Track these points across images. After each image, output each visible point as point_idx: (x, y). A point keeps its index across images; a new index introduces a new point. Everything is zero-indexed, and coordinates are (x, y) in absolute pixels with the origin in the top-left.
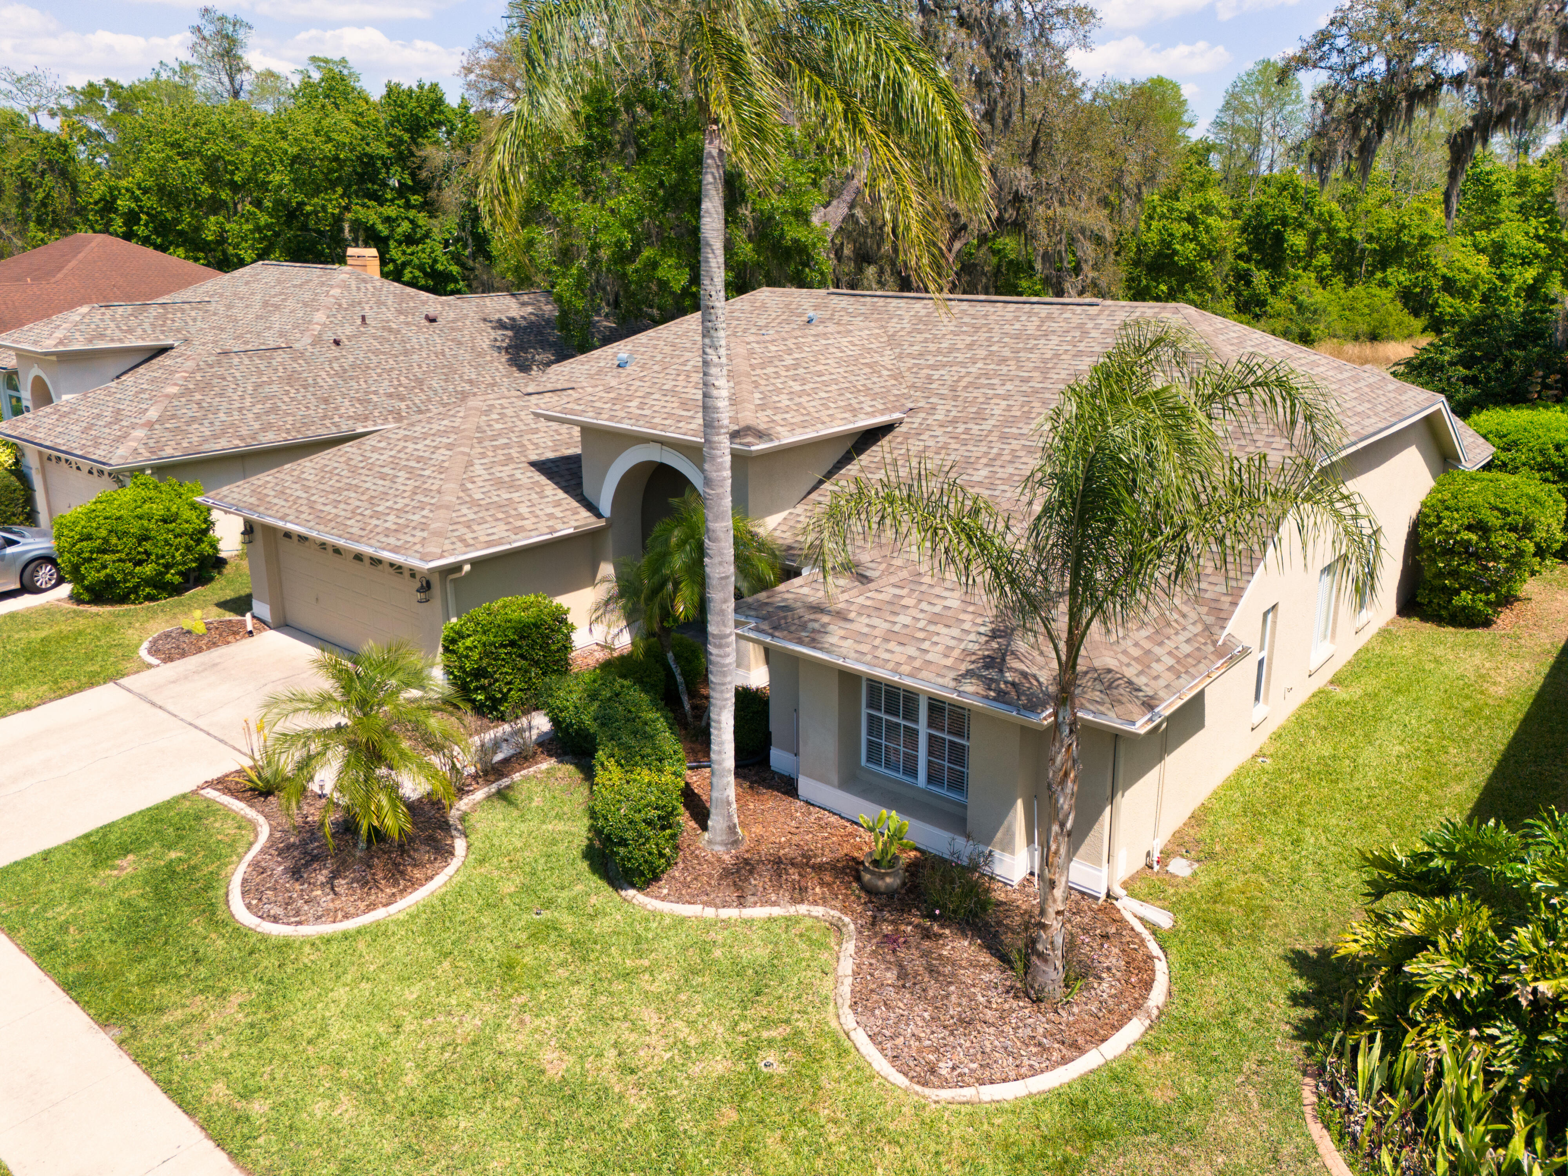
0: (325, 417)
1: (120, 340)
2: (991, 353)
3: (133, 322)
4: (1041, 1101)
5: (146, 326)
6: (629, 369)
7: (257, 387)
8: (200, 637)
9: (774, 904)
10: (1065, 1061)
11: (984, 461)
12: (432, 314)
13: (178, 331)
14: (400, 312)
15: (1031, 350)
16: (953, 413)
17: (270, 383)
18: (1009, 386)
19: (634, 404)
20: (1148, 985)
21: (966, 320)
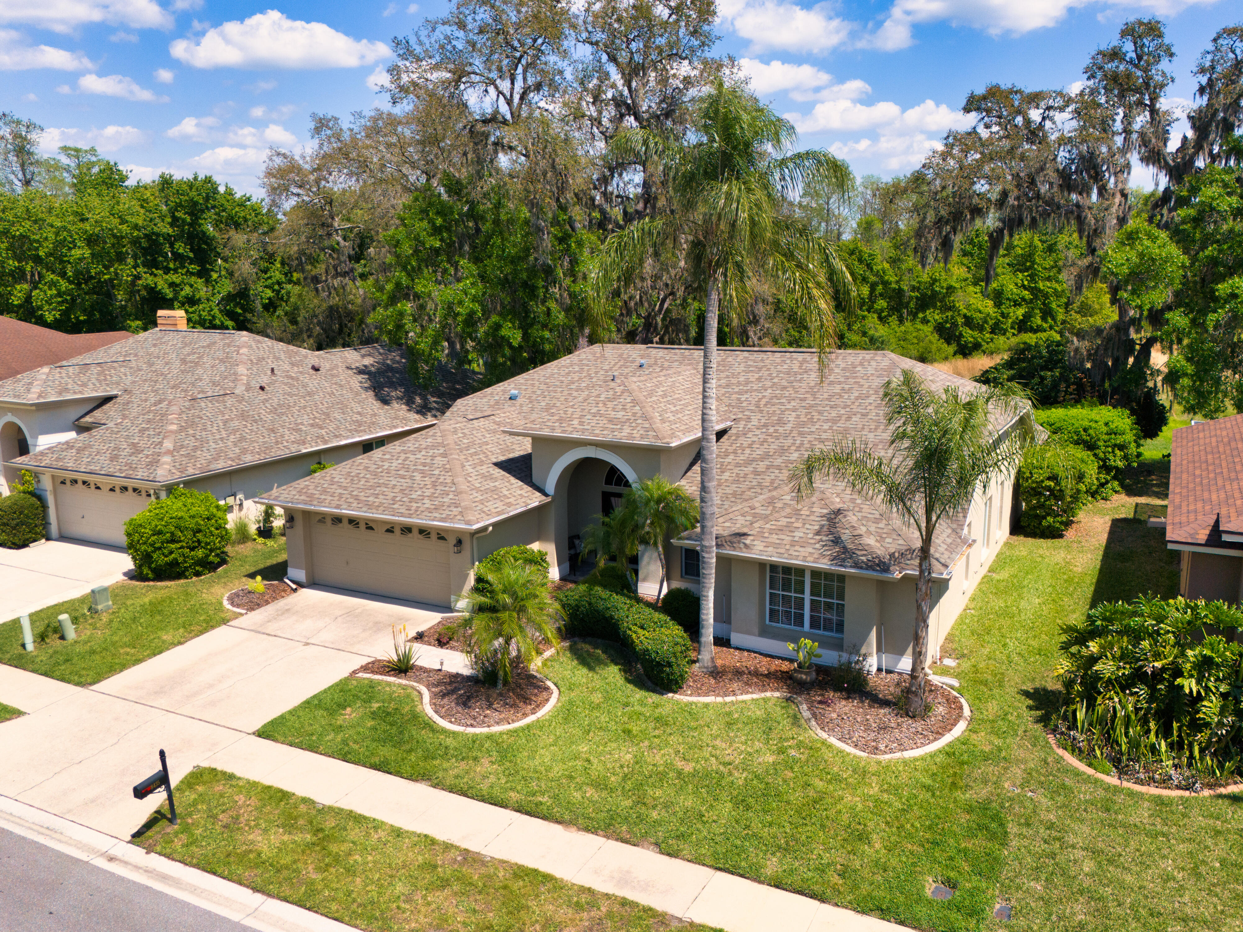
0: (277, 443)
1: (80, 392)
2: (774, 384)
3: (84, 378)
4: (933, 755)
5: (94, 381)
6: (520, 401)
7: (225, 422)
8: (263, 594)
9: (752, 693)
10: (936, 739)
11: (793, 448)
12: (316, 365)
13: (118, 383)
14: (293, 364)
15: (800, 381)
16: (763, 421)
17: (232, 420)
18: (793, 403)
19: (575, 422)
20: (961, 708)
21: (750, 363)
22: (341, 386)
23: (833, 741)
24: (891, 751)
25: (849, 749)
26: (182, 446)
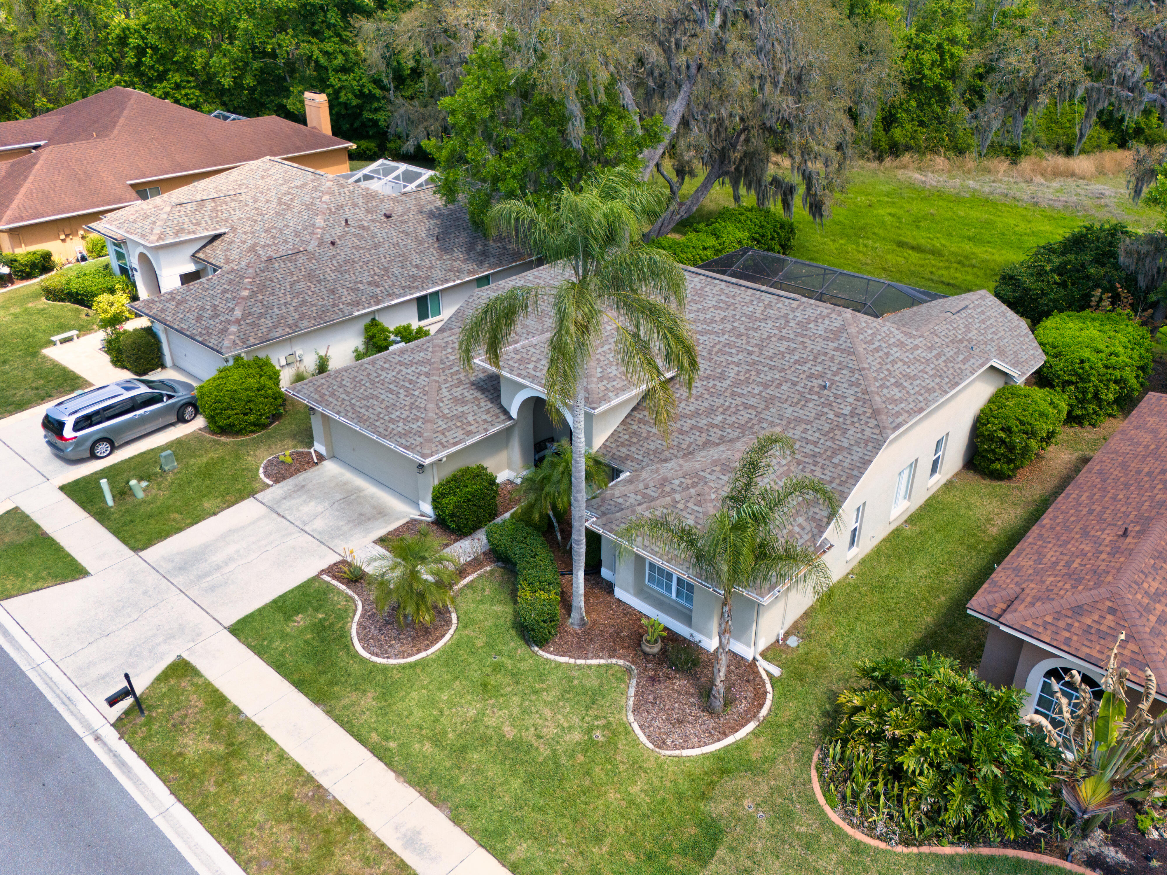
0: (334, 305)
1: (194, 232)
3: (199, 216)
4: (706, 757)
5: (207, 218)
7: (292, 284)
9: (601, 658)
10: (719, 740)
12: (388, 213)
13: (226, 220)
14: (368, 211)
17: (298, 281)
20: (761, 706)
22: (407, 234)
23: (636, 726)
24: (675, 747)
25: (643, 738)
26: (250, 314)
